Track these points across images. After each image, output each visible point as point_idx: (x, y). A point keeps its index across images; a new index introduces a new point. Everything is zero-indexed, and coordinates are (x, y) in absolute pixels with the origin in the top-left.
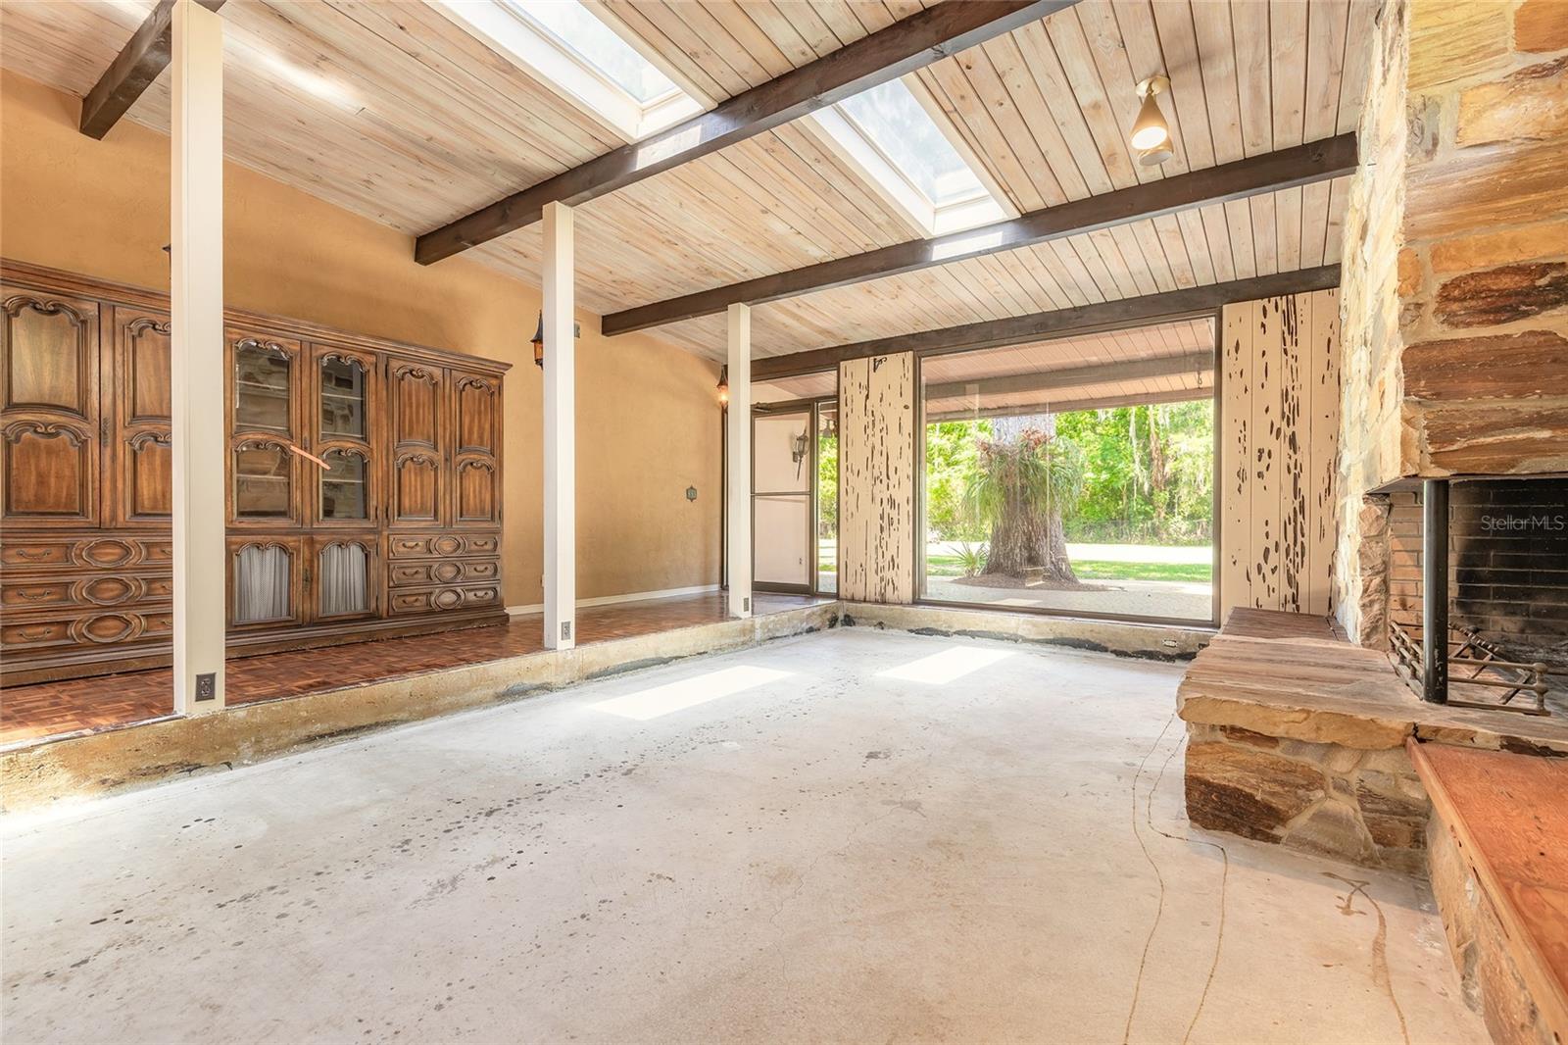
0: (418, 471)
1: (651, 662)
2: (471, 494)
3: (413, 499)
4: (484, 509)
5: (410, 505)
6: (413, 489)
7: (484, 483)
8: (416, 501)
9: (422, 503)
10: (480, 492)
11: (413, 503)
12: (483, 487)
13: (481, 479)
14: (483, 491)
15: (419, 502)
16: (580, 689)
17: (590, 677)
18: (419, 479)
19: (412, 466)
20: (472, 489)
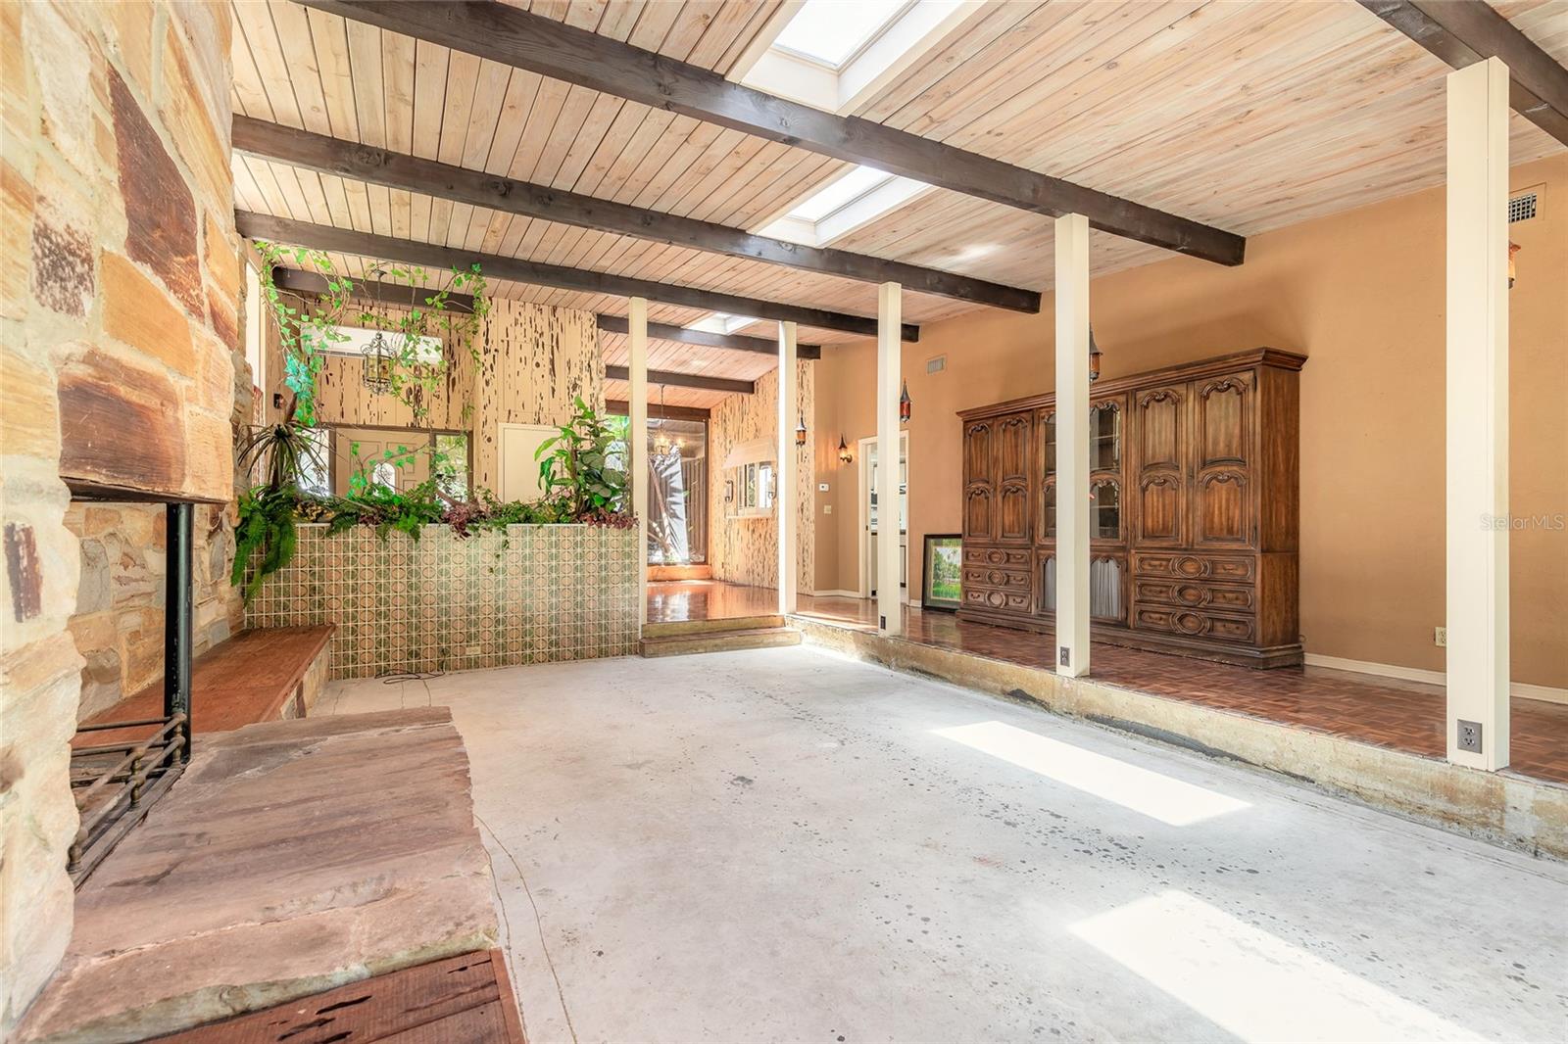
0: (1160, 492)
1: (1182, 741)
2: (1216, 512)
3: (1156, 519)
4: (1232, 527)
5: (1153, 526)
6: (1155, 510)
7: (1232, 497)
8: (1158, 522)
9: (1163, 524)
10: (1228, 508)
11: (1155, 523)
12: (1232, 502)
13: (1228, 494)
14: (1231, 507)
15: (1161, 522)
16: (1077, 726)
17: (1091, 717)
18: (1161, 500)
19: (1155, 487)
20: (1216, 506)
